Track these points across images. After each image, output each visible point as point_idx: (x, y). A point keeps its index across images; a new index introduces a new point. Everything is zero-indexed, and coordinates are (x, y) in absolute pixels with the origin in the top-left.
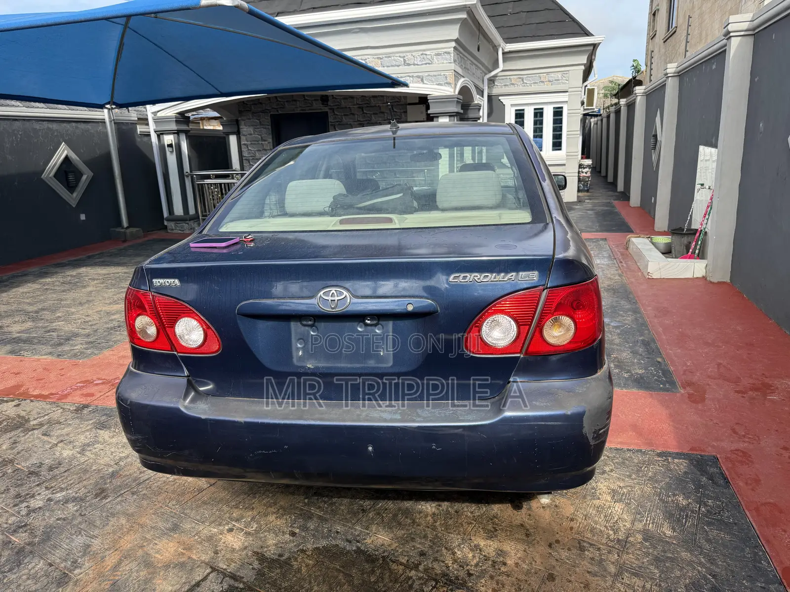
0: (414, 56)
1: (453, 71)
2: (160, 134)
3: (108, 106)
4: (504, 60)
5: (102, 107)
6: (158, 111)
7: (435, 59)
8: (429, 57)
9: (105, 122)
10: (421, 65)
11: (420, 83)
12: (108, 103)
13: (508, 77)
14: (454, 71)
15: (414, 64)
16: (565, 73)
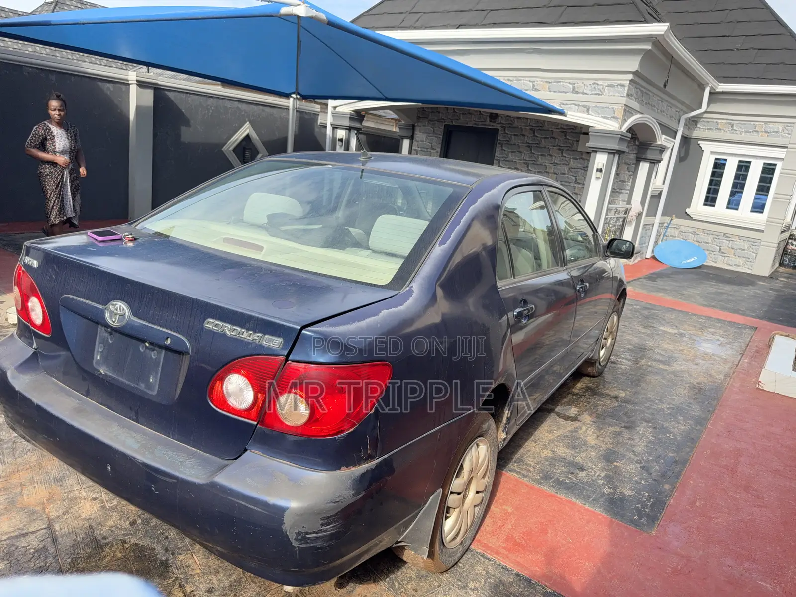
0: (584, 85)
1: (623, 105)
2: (335, 128)
3: (294, 95)
4: (710, 102)
5: (287, 96)
6: (338, 106)
7: (606, 90)
8: (601, 87)
9: (288, 109)
10: (591, 94)
11: (584, 113)
12: (294, 93)
13: (715, 121)
14: (625, 105)
15: (583, 93)
16: (789, 125)
